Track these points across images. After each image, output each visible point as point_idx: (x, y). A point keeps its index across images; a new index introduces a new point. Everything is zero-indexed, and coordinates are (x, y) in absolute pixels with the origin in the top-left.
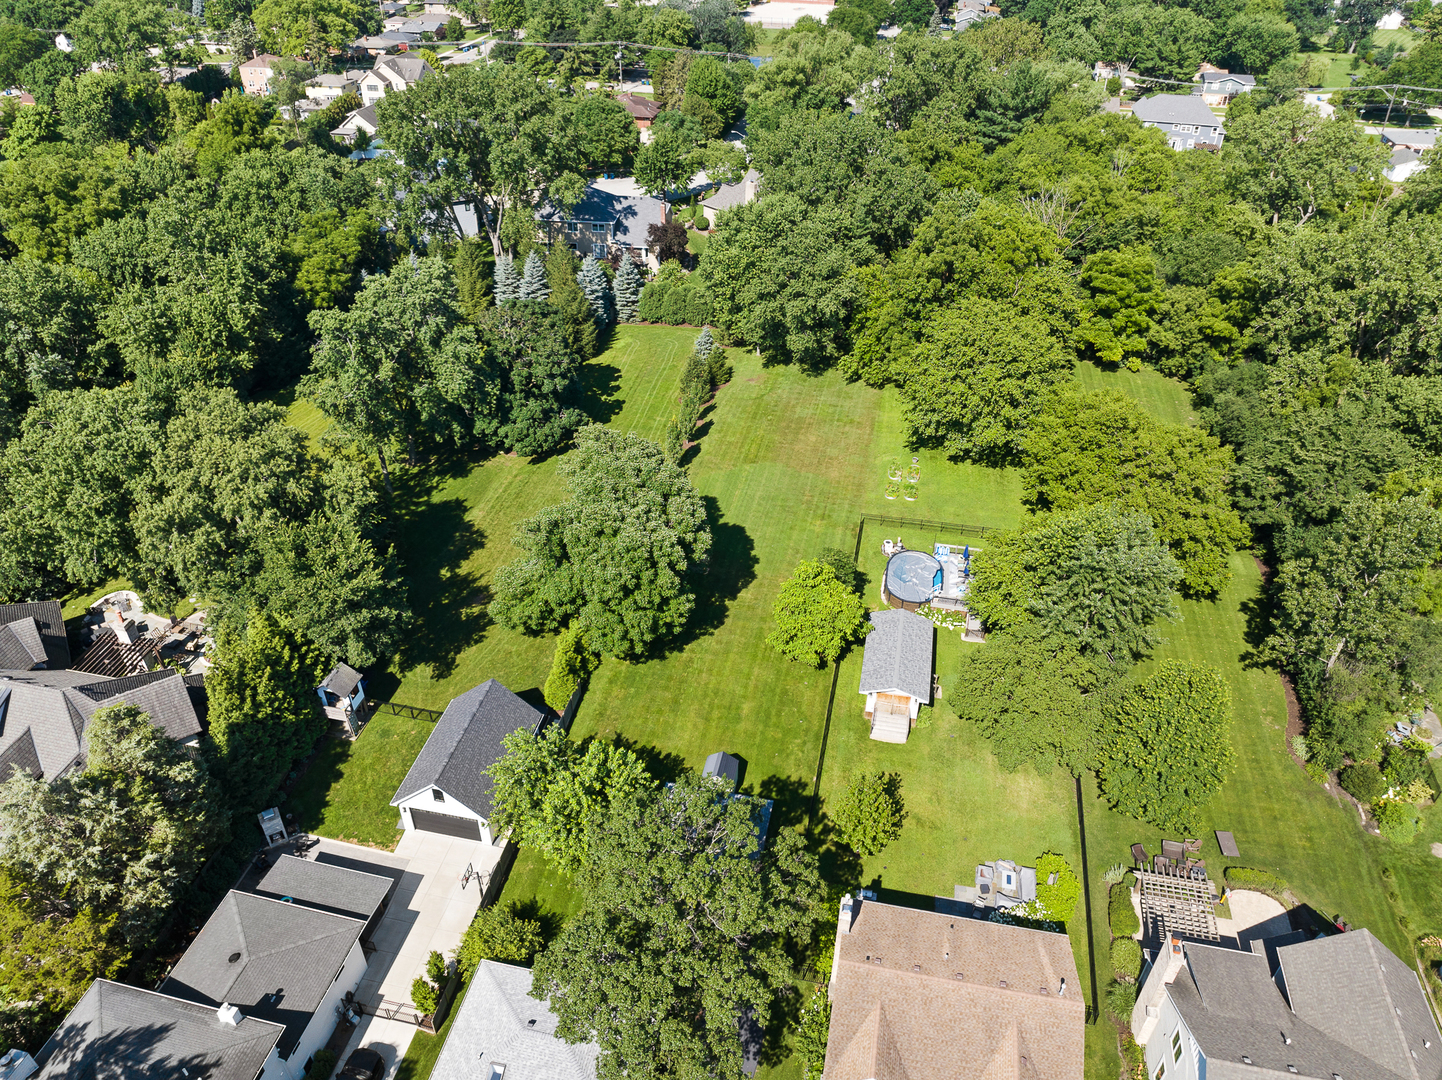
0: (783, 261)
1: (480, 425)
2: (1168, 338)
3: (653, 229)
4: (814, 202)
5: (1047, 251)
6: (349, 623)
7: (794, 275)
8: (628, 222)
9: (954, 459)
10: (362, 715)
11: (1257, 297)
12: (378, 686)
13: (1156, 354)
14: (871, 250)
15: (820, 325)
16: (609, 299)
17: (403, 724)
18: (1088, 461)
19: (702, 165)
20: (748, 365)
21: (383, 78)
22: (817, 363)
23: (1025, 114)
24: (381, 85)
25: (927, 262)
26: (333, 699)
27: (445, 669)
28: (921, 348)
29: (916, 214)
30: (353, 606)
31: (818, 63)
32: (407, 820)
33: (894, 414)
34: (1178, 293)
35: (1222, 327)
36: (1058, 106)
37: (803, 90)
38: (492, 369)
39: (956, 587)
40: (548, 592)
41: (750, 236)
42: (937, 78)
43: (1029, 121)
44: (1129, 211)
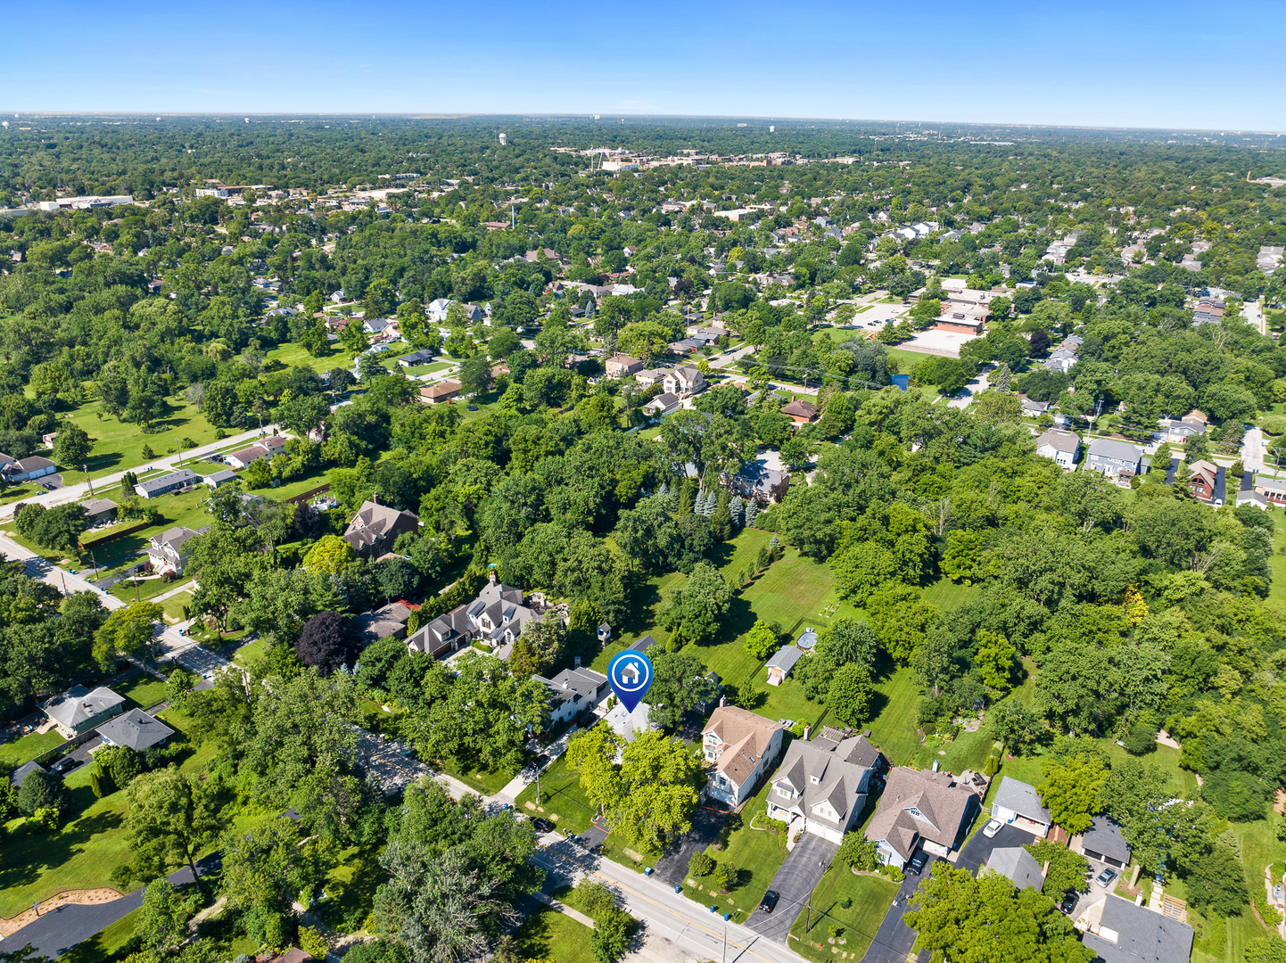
1: (669, 560)
3: (773, 486)
4: (833, 490)
8: (764, 481)
9: (856, 606)
10: (608, 641)
12: (615, 635)
13: (976, 579)
14: (854, 514)
15: (818, 542)
16: (742, 516)
17: (620, 647)
19: (816, 452)
20: (792, 554)
21: (675, 378)
22: (819, 558)
23: (987, 450)
24: (674, 381)
26: (601, 633)
27: (636, 635)
31: (898, 403)
36: (1003, 449)
43: (987, 454)
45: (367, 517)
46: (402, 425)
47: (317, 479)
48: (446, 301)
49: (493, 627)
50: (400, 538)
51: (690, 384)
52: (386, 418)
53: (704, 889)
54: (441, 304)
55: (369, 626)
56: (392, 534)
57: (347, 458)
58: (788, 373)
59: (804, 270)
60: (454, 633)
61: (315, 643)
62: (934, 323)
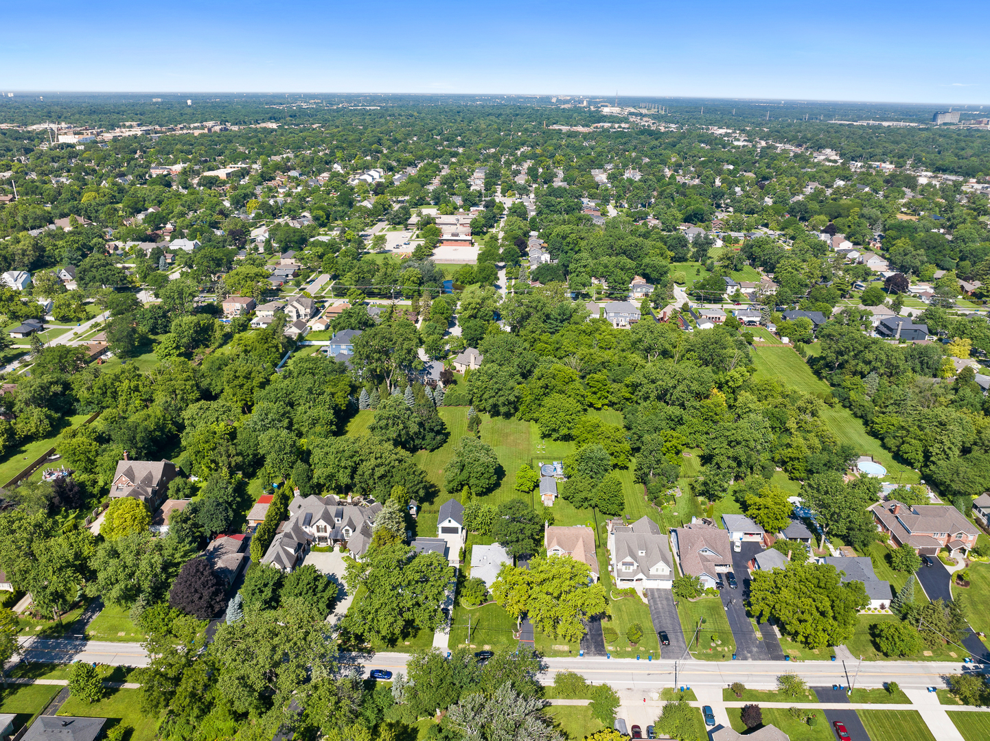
0: (497, 386)
1: (416, 442)
2: (614, 400)
3: (441, 373)
4: (502, 365)
5: (574, 377)
7: (499, 390)
8: (431, 371)
9: (555, 440)
10: (417, 514)
11: (635, 387)
13: (612, 404)
14: (520, 379)
15: (510, 403)
16: (434, 400)
17: (427, 515)
18: (589, 436)
19: (447, 344)
20: (486, 417)
21: (295, 307)
22: (508, 415)
23: (564, 321)
24: (294, 310)
25: (541, 383)
26: (411, 508)
27: (432, 503)
28: (542, 409)
29: (534, 366)
31: (484, 300)
32: (440, 530)
33: (535, 429)
34: (615, 385)
35: (628, 395)
36: (575, 318)
37: (479, 310)
38: (421, 424)
39: (560, 471)
40: (460, 478)
41: (485, 378)
42: (531, 310)
44: (599, 360)
45: (130, 474)
46: (88, 389)
47: (19, 457)
48: (16, 273)
49: (329, 529)
50: (171, 485)
52: (67, 386)
53: (621, 648)
54: (12, 276)
55: (215, 563)
57: (44, 430)
58: (376, 291)
62: (441, 242)
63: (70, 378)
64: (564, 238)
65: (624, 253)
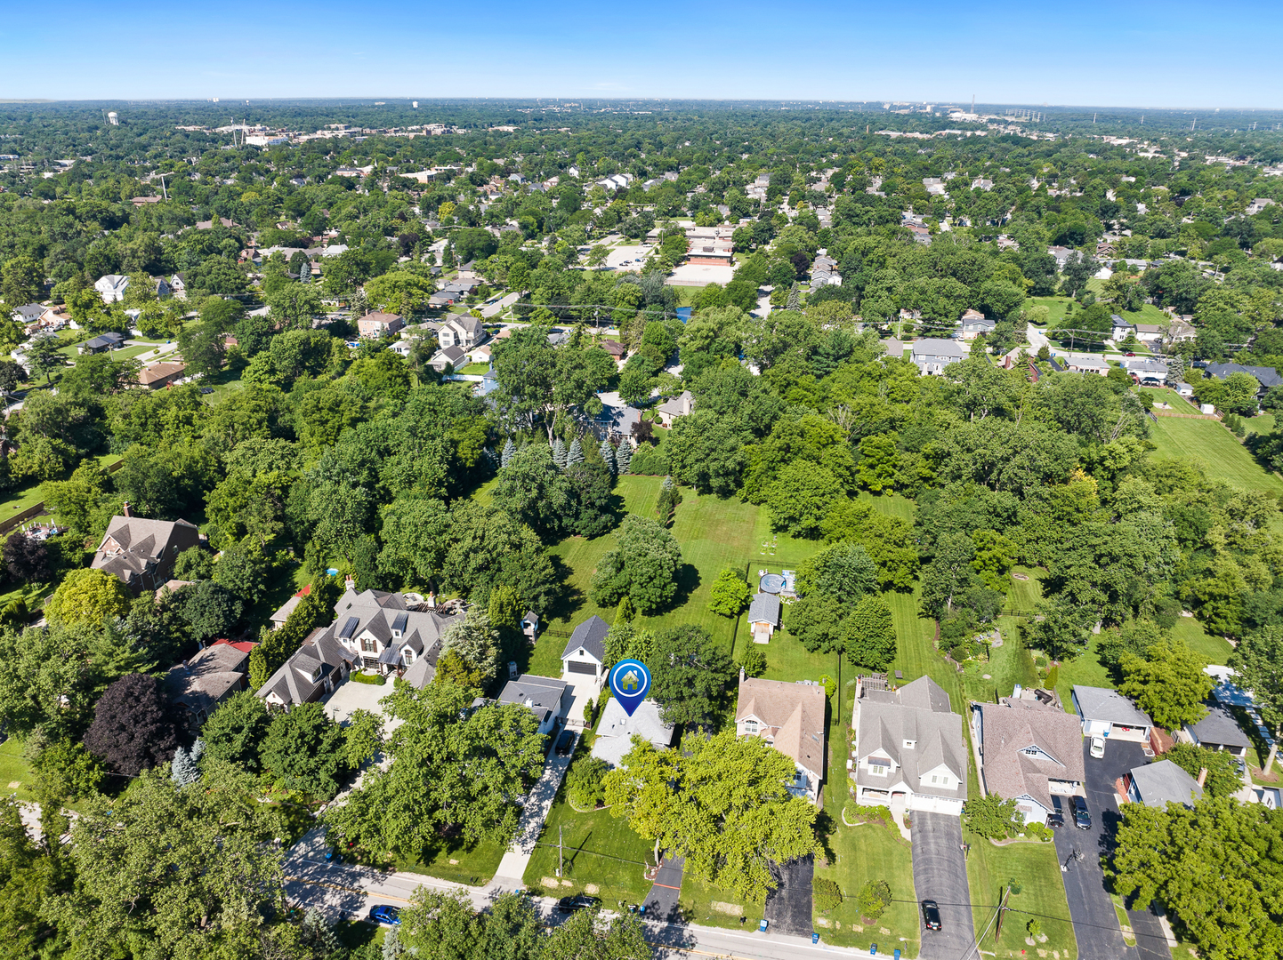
0: (707, 444)
1: (565, 521)
2: (904, 479)
3: (634, 425)
4: (722, 414)
5: (837, 437)
6: (542, 589)
7: (713, 450)
8: (620, 420)
9: (794, 537)
10: (537, 635)
11: (939, 457)
12: (542, 627)
13: (900, 487)
14: (751, 437)
15: (727, 474)
16: (615, 462)
17: (553, 639)
18: (848, 531)
19: (656, 386)
20: (690, 495)
21: (453, 329)
22: (726, 493)
23: (840, 358)
24: (452, 333)
25: (778, 443)
26: (527, 625)
27: (567, 619)
28: (774, 483)
29: (775, 418)
30: (544, 583)
31: (721, 326)
32: (566, 666)
33: (765, 516)
34: (906, 456)
35: (926, 472)
36: (858, 354)
37: (713, 340)
38: (572, 494)
39: (791, 586)
40: (615, 583)
41: (690, 431)
42: (789, 339)
43: (842, 362)
44: (885, 415)
45: (123, 537)
46: (125, 417)
47: (11, 504)
48: (117, 277)
49: (380, 646)
50: (181, 558)
51: (471, 335)
52: (97, 412)
53: (843, 925)
54: (112, 281)
55: (189, 684)
56: (168, 556)
57: (52, 469)
58: (574, 313)
59: (531, 219)
60: (326, 668)
61: (122, 728)
62: (687, 259)
63: (103, 400)
64: (864, 254)
65: (954, 274)
